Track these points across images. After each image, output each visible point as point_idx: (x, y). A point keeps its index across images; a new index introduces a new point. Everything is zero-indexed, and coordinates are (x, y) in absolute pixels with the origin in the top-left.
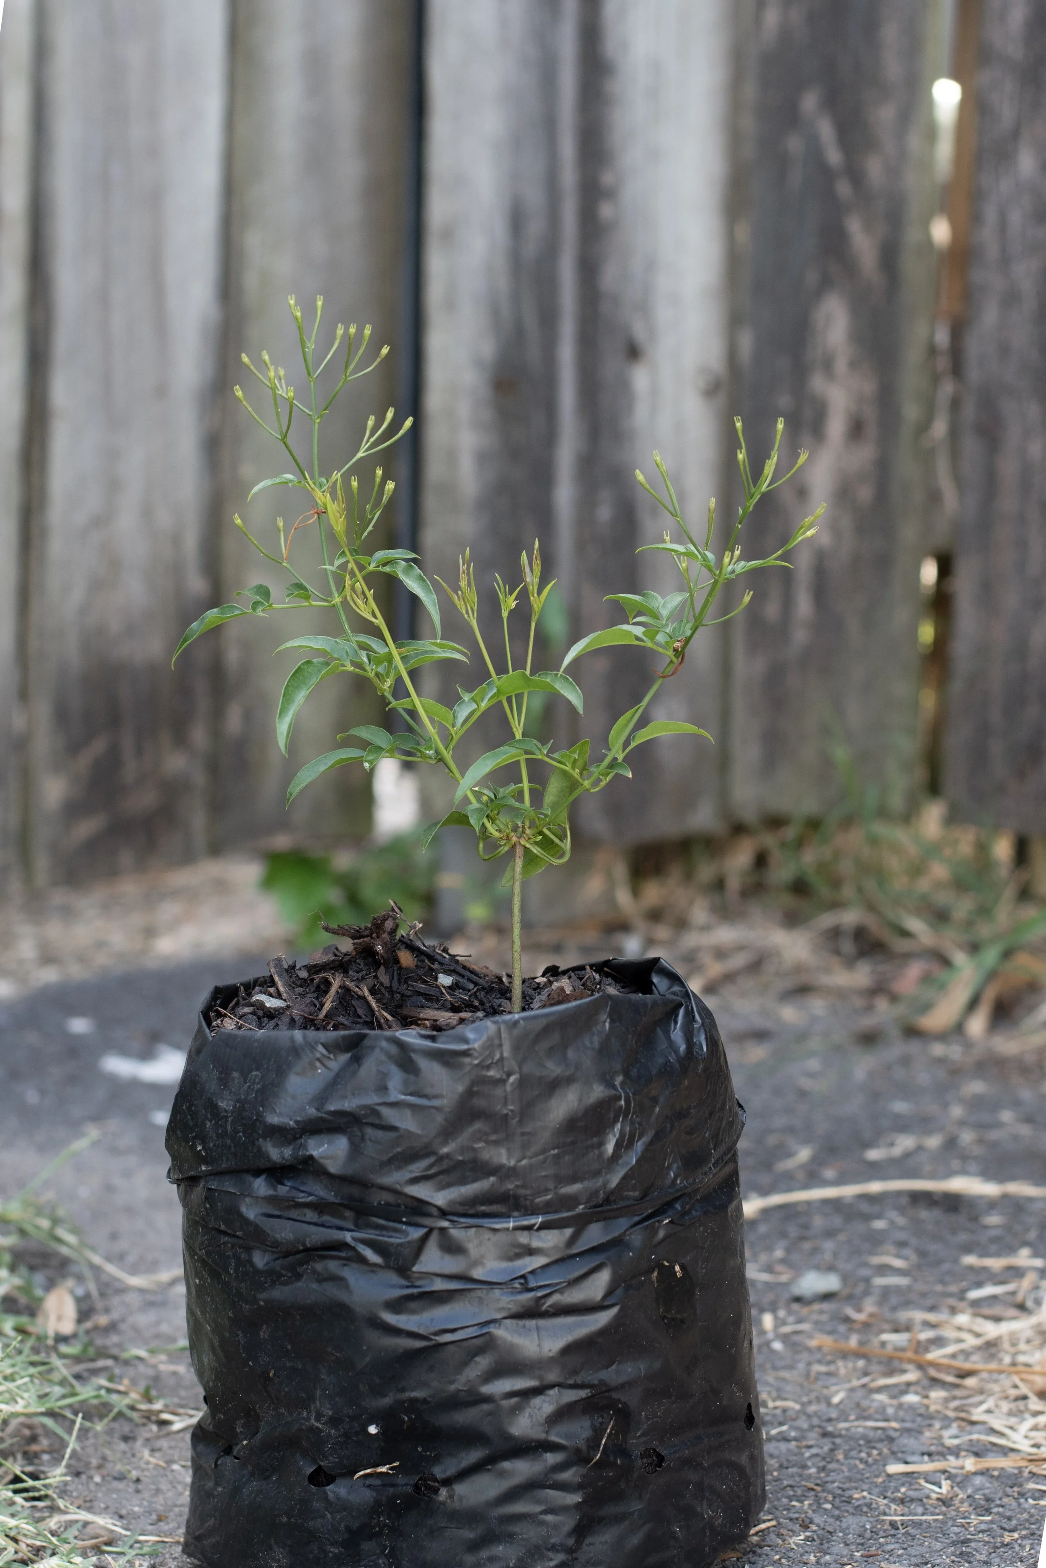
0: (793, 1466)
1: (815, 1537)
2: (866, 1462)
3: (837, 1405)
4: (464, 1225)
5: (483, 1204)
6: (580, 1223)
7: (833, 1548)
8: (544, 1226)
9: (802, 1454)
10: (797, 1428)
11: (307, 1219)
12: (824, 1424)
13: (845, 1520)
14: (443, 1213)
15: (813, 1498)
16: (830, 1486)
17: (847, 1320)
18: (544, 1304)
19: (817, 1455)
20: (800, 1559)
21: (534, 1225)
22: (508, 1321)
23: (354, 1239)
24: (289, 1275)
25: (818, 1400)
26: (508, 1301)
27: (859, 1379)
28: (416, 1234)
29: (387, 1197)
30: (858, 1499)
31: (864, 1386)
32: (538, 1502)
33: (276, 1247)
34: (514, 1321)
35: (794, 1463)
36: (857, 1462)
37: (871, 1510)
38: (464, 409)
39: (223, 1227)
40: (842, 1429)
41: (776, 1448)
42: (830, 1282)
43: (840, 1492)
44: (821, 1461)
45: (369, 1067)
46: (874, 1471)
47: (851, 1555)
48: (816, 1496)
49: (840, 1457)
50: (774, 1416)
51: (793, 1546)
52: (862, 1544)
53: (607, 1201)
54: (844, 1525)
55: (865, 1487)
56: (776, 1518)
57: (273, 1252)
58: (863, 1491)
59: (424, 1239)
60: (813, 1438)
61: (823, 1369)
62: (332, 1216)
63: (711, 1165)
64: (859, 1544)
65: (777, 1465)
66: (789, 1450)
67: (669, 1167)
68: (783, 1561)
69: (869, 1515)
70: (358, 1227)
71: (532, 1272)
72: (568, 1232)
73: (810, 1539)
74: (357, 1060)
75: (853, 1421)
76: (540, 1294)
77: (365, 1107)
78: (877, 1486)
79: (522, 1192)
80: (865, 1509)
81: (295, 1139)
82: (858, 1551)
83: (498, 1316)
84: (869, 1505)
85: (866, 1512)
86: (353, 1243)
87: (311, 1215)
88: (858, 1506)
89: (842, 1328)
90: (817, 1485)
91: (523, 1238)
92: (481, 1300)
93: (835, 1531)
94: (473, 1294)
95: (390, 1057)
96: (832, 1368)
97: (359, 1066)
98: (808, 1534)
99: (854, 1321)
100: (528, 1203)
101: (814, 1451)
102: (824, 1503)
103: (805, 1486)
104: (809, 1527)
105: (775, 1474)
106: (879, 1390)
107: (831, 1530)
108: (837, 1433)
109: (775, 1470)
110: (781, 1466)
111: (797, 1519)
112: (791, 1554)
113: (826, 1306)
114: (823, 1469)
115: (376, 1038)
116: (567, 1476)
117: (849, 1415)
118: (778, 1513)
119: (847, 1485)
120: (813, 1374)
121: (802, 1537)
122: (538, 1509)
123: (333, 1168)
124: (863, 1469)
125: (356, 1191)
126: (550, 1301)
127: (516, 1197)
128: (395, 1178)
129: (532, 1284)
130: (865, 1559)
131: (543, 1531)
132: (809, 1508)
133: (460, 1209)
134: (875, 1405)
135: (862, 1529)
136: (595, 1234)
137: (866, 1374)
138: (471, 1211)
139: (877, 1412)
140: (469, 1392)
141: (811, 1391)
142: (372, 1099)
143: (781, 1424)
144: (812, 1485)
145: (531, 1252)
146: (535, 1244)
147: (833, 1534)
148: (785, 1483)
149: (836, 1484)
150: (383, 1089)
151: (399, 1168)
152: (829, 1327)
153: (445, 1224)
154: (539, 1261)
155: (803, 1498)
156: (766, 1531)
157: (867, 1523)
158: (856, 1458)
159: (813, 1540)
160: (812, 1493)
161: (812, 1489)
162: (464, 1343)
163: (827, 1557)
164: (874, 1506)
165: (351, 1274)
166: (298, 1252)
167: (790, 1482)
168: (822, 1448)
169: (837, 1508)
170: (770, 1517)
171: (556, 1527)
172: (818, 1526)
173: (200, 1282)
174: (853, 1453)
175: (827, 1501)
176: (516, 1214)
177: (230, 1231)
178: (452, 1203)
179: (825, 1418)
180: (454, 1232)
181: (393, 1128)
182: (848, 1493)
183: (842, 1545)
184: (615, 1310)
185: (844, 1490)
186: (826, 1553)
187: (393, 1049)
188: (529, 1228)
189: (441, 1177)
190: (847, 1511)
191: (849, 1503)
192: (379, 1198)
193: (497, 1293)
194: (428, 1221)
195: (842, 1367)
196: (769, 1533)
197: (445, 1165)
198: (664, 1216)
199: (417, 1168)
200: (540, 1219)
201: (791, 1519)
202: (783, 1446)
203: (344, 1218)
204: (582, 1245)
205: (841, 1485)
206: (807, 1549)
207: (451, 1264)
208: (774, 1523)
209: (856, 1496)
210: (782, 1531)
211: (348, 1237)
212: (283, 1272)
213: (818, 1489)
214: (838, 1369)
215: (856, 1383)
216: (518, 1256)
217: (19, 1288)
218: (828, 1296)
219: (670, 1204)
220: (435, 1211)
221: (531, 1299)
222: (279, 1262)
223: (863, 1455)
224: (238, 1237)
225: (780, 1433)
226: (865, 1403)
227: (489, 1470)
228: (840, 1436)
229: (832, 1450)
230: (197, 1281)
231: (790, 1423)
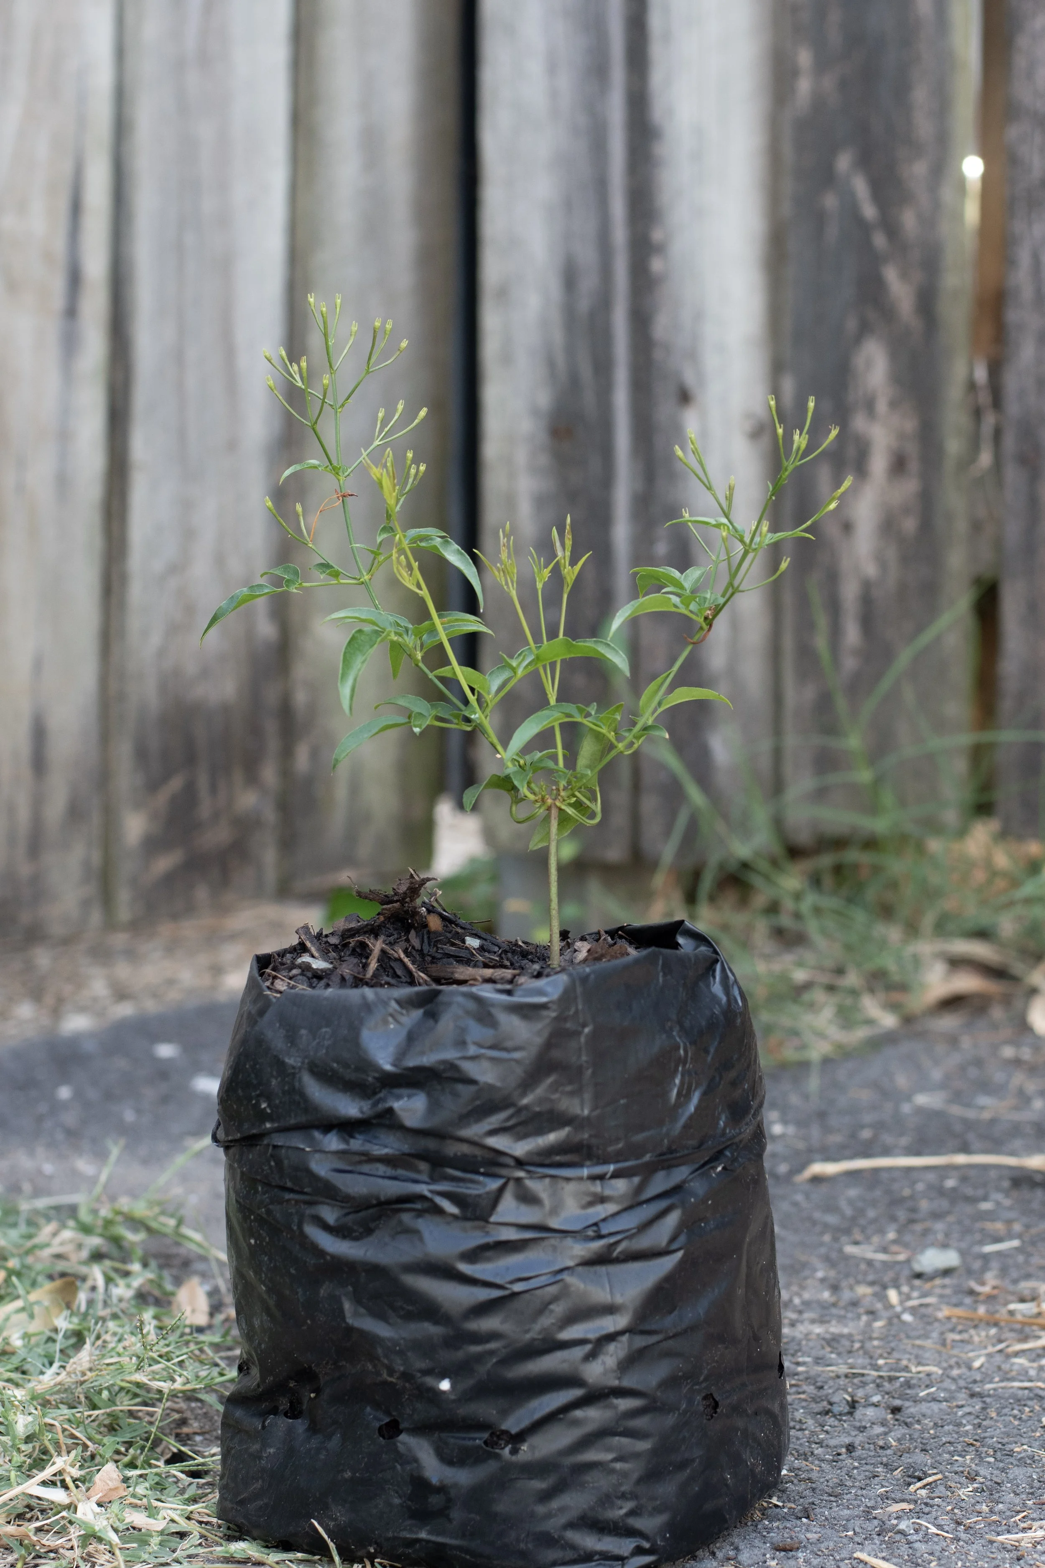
0: (948, 1424)
1: (985, 1488)
2: (1020, 1419)
3: (979, 1368)
4: (539, 1175)
5: (558, 1154)
6: (648, 1171)
7: (1005, 1497)
8: (616, 1175)
9: (956, 1413)
10: (945, 1390)
11: (380, 1173)
12: (970, 1386)
13: (1011, 1471)
14: (520, 1163)
15: (974, 1452)
16: (989, 1441)
17: (972, 1292)
18: (614, 1250)
19: (970, 1413)
20: (973, 1508)
21: (605, 1174)
22: (580, 1268)
23: (431, 1191)
24: (361, 1230)
25: (958, 1365)
26: (580, 1250)
27: (994, 1345)
28: (494, 1185)
29: (465, 1149)
30: (1017, 1452)
31: (1000, 1351)
32: (609, 1449)
33: (347, 1202)
34: (586, 1268)
35: (949, 1421)
36: (1012, 1419)
37: (1034, 1462)
38: (521, 456)
39: (289, 1184)
40: (989, 1390)
41: (929, 1408)
42: (950, 1258)
43: (1000, 1446)
44: (975, 1419)
45: (446, 1024)
46: (1030, 1427)
47: (1023, 1504)
48: (977, 1451)
49: (994, 1415)
50: (920, 1379)
51: (963, 1497)
52: (1032, 1494)
53: (671, 1151)
54: (1011, 1477)
55: (1024, 1441)
56: (941, 1472)
57: (342, 1207)
58: (1023, 1445)
59: (501, 1190)
60: (962, 1397)
61: (957, 1337)
62: (406, 1170)
63: (751, 1116)
64: (1029, 1493)
65: (932, 1424)
66: (940, 1409)
67: (719, 1119)
68: (956, 1511)
69: (1034, 1466)
70: (433, 1180)
71: (604, 1220)
72: (636, 1180)
73: (979, 1490)
74: (432, 1015)
75: (997, 1382)
76: (612, 1240)
77: (444, 1062)
78: (1036, 1440)
79: (594, 1141)
80: (1028, 1461)
81: (375, 1093)
82: (1029, 1500)
83: (571, 1263)
84: (1032, 1458)
85: (1030, 1464)
86: (429, 1195)
87: (381, 1169)
88: (1022, 1458)
89: (968, 1300)
90: (976, 1440)
91: (597, 1187)
92: (555, 1248)
93: (1003, 1482)
94: (546, 1243)
95: (468, 1013)
96: (965, 1336)
97: (436, 1021)
98: (976, 1485)
99: (978, 1294)
100: (600, 1152)
101: (967, 1409)
102: (986, 1457)
103: (965, 1442)
104: (975, 1480)
105: (932, 1432)
106: (1017, 1354)
107: (1000, 1481)
108: (986, 1393)
109: (931, 1429)
110: (936, 1425)
111: (962, 1472)
112: (963, 1505)
113: (947, 1281)
114: (979, 1426)
115: (452, 993)
116: (640, 1423)
117: (993, 1378)
118: (942, 1467)
119: (1005, 1440)
120: (948, 1341)
121: (970, 1489)
122: (610, 1456)
123: (410, 1121)
124: (1019, 1425)
125: (431, 1144)
126: (620, 1248)
127: (589, 1147)
128: (474, 1131)
129: (604, 1231)
130: (1039, 1506)
131: (613, 1479)
132: (971, 1462)
133: (537, 1159)
134: (1015, 1367)
135: (1029, 1479)
136: (660, 1182)
137: (1000, 1341)
138: (547, 1162)
139: (1019, 1374)
140: (544, 1340)
141: (951, 1357)
142: (450, 1055)
143: (927, 1387)
144: (971, 1441)
145: (602, 1200)
146: (607, 1192)
147: (1002, 1485)
148: (944, 1439)
149: (995, 1439)
150: (461, 1043)
151: (478, 1120)
152: (954, 1300)
153: (521, 1174)
154: (611, 1208)
155: (964, 1453)
156: (933, 1484)
157: (1034, 1474)
158: (1010, 1415)
159: (983, 1491)
160: (973, 1448)
161: (972, 1445)
162: (538, 1292)
163: (1001, 1506)
164: (1036, 1458)
165: (426, 1226)
166: (369, 1207)
167: (948, 1439)
168: (974, 1407)
169: (1001, 1461)
170: (935, 1471)
171: (625, 1474)
172: (985, 1478)
173: (256, 1242)
174: (1006, 1411)
175: (989, 1455)
176: (588, 1163)
177: (297, 1188)
178: (530, 1153)
179: (969, 1380)
180: (530, 1184)
181: (473, 1082)
182: (1008, 1447)
183: (1012, 1495)
184: (680, 1254)
185: (1004, 1445)
186: (998, 1503)
187: (471, 1005)
188: (601, 1177)
189: (519, 1129)
190: (1012, 1464)
191: (1012, 1456)
192: (453, 1149)
193: (569, 1241)
194: (504, 1172)
195: (977, 1336)
196: (937, 1486)
197: (523, 1116)
198: (718, 1162)
199: (495, 1120)
200: (612, 1168)
201: (956, 1473)
202: (935, 1406)
203: (419, 1172)
204: (650, 1192)
205: (1000, 1440)
206: (978, 1499)
207: (529, 1215)
208: (939, 1476)
209: (1016, 1449)
210: (949, 1483)
211: (423, 1189)
212: (355, 1228)
213: (978, 1444)
214: (971, 1337)
215: (990, 1349)
216: (591, 1204)
217: (151, 1281)
218: (947, 1272)
219: (720, 1153)
220: (511, 1162)
221: (603, 1246)
222: (351, 1217)
223: (1015, 1412)
224: (306, 1193)
225: (928, 1394)
226: (1006, 1367)
227: (561, 1419)
228: (989, 1396)
229: (984, 1409)
230: (252, 1241)
231: (938, 1385)
